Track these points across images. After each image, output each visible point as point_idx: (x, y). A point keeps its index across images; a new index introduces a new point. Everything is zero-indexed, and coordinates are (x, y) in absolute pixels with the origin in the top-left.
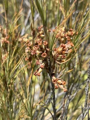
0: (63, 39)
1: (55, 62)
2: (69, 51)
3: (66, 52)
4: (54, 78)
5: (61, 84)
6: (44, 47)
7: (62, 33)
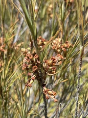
0: (59, 50)
1: (45, 73)
2: (59, 63)
3: (56, 64)
4: (45, 88)
5: (52, 95)
6: (34, 60)
7: (58, 44)
